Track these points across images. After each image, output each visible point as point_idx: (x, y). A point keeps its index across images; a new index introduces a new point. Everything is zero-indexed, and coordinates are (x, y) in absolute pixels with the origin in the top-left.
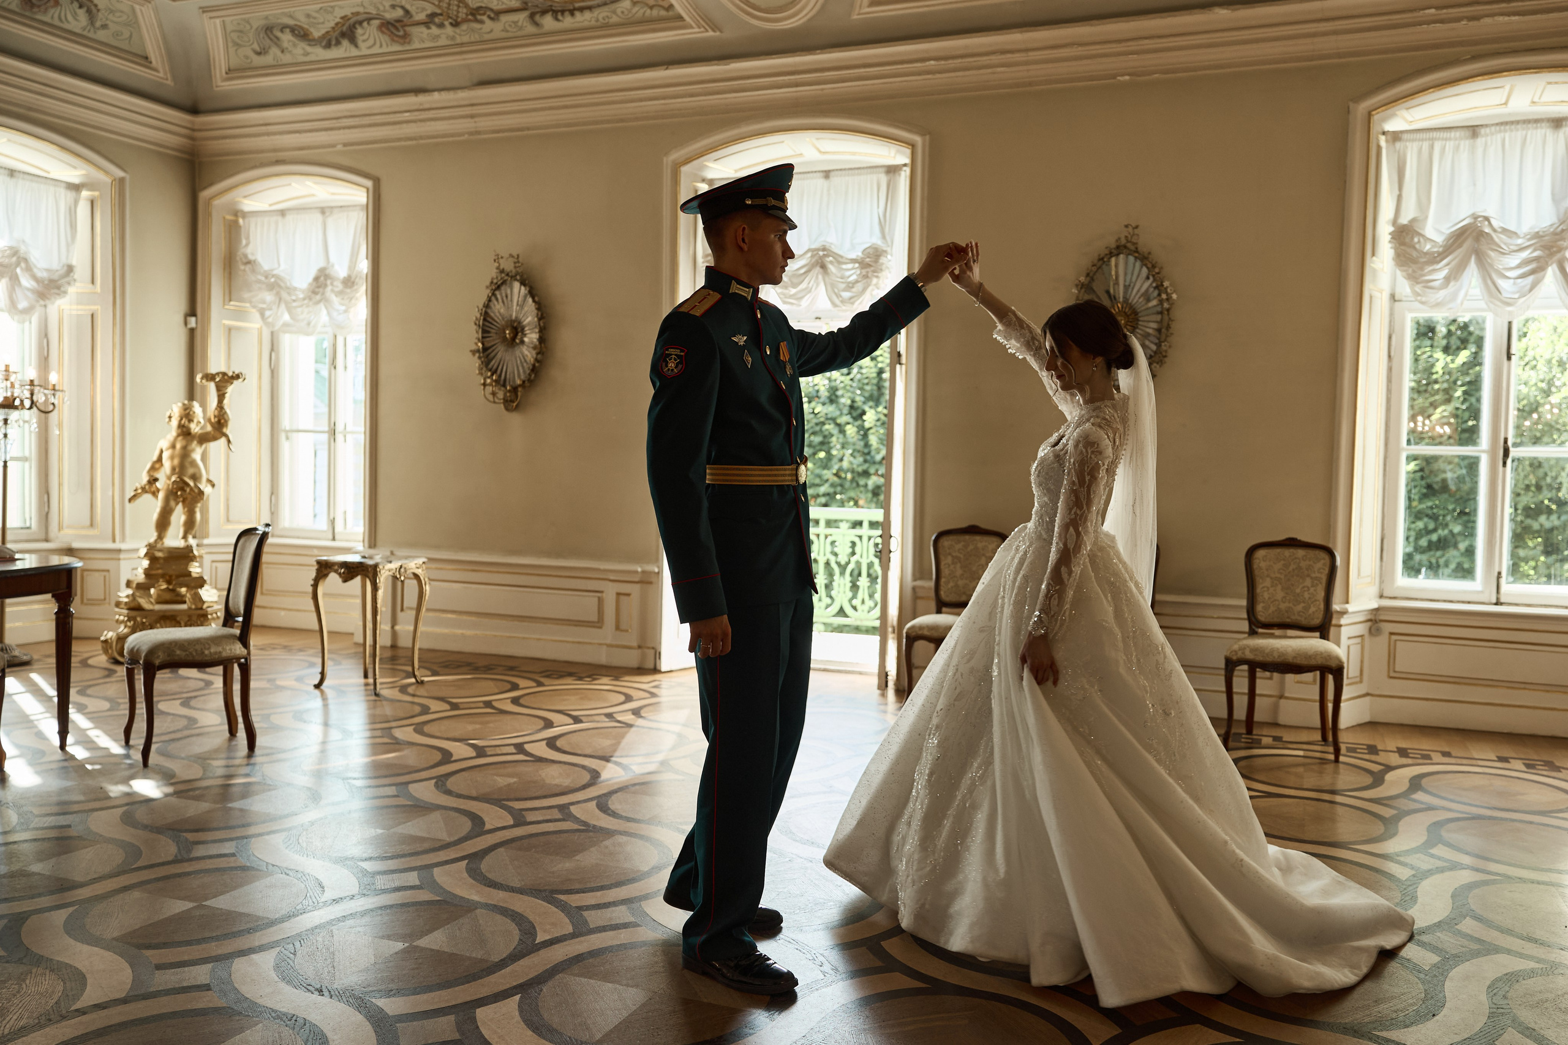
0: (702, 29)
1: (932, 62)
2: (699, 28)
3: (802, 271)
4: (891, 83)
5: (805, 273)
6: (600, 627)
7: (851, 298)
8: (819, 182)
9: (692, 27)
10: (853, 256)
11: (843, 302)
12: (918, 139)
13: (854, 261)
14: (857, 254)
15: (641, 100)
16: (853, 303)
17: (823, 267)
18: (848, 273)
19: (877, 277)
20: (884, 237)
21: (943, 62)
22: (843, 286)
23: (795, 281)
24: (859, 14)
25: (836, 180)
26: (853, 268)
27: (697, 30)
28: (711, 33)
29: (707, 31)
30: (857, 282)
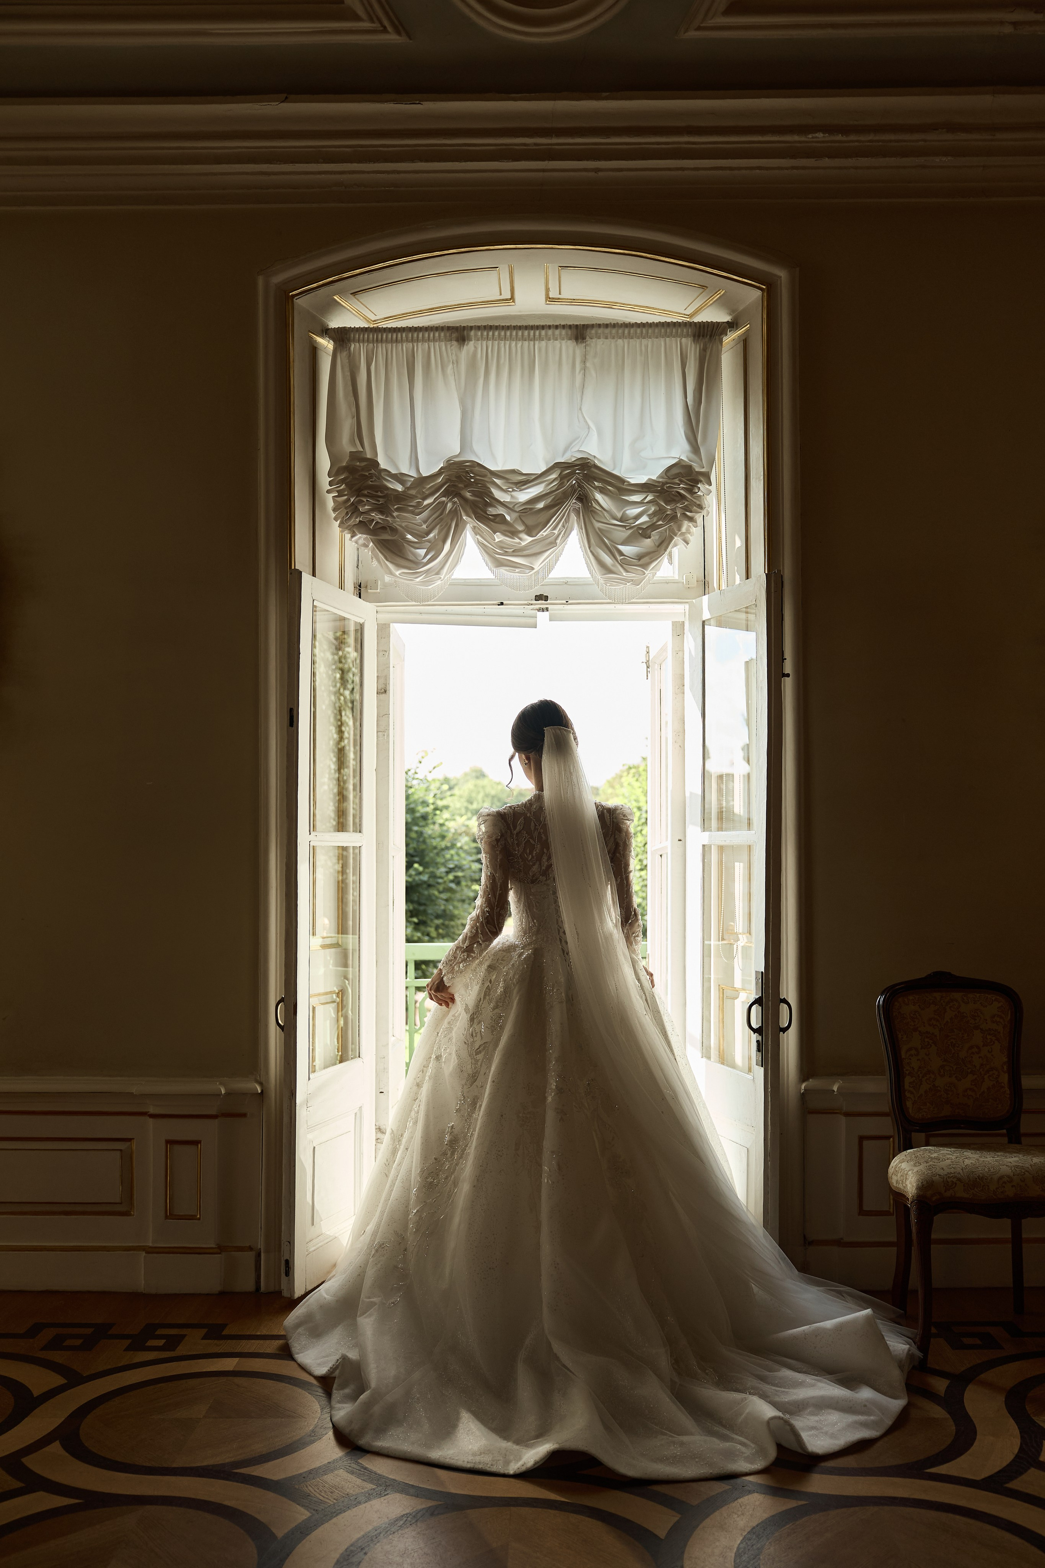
0: (376, 25)
1: (820, 135)
2: (372, 21)
3: (541, 505)
4: (731, 169)
5: (547, 508)
6: (127, 1214)
7: (640, 557)
8: (567, 347)
9: (357, 18)
10: (642, 479)
11: (625, 562)
12: (782, 274)
13: (645, 488)
14: (653, 472)
15: (218, 160)
16: (645, 566)
17: (584, 500)
18: (633, 511)
19: (691, 519)
20: (695, 449)
21: (839, 137)
22: (624, 534)
23: (530, 521)
24: (699, 28)
25: (598, 345)
26: (641, 503)
27: (366, 25)
28: (392, 38)
29: (385, 30)
30: (653, 527)
